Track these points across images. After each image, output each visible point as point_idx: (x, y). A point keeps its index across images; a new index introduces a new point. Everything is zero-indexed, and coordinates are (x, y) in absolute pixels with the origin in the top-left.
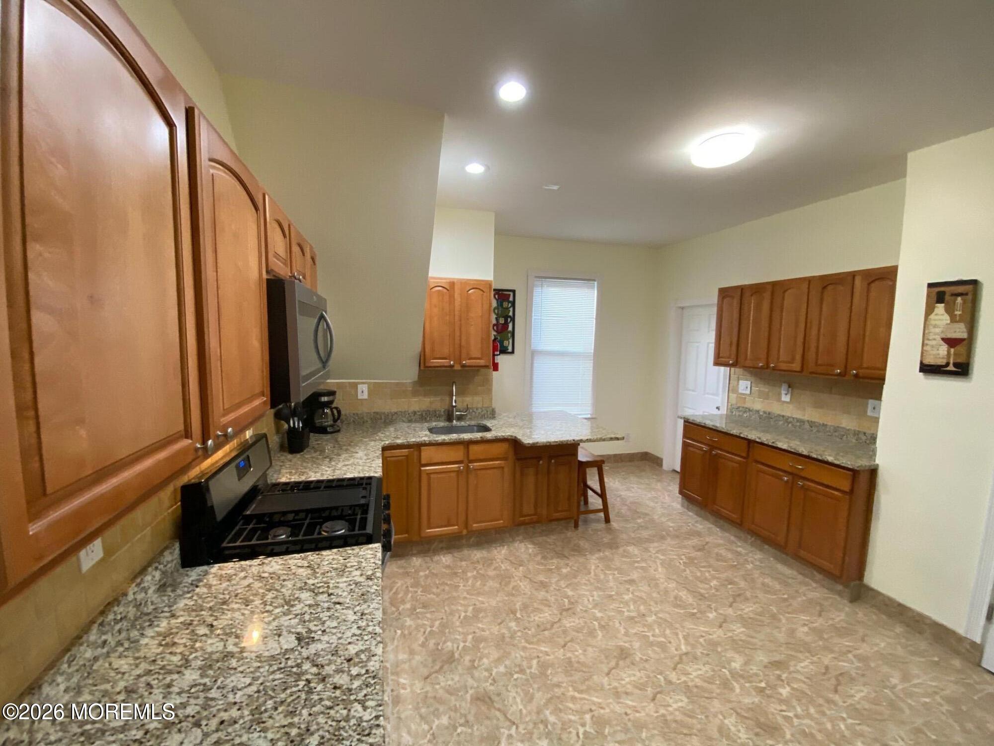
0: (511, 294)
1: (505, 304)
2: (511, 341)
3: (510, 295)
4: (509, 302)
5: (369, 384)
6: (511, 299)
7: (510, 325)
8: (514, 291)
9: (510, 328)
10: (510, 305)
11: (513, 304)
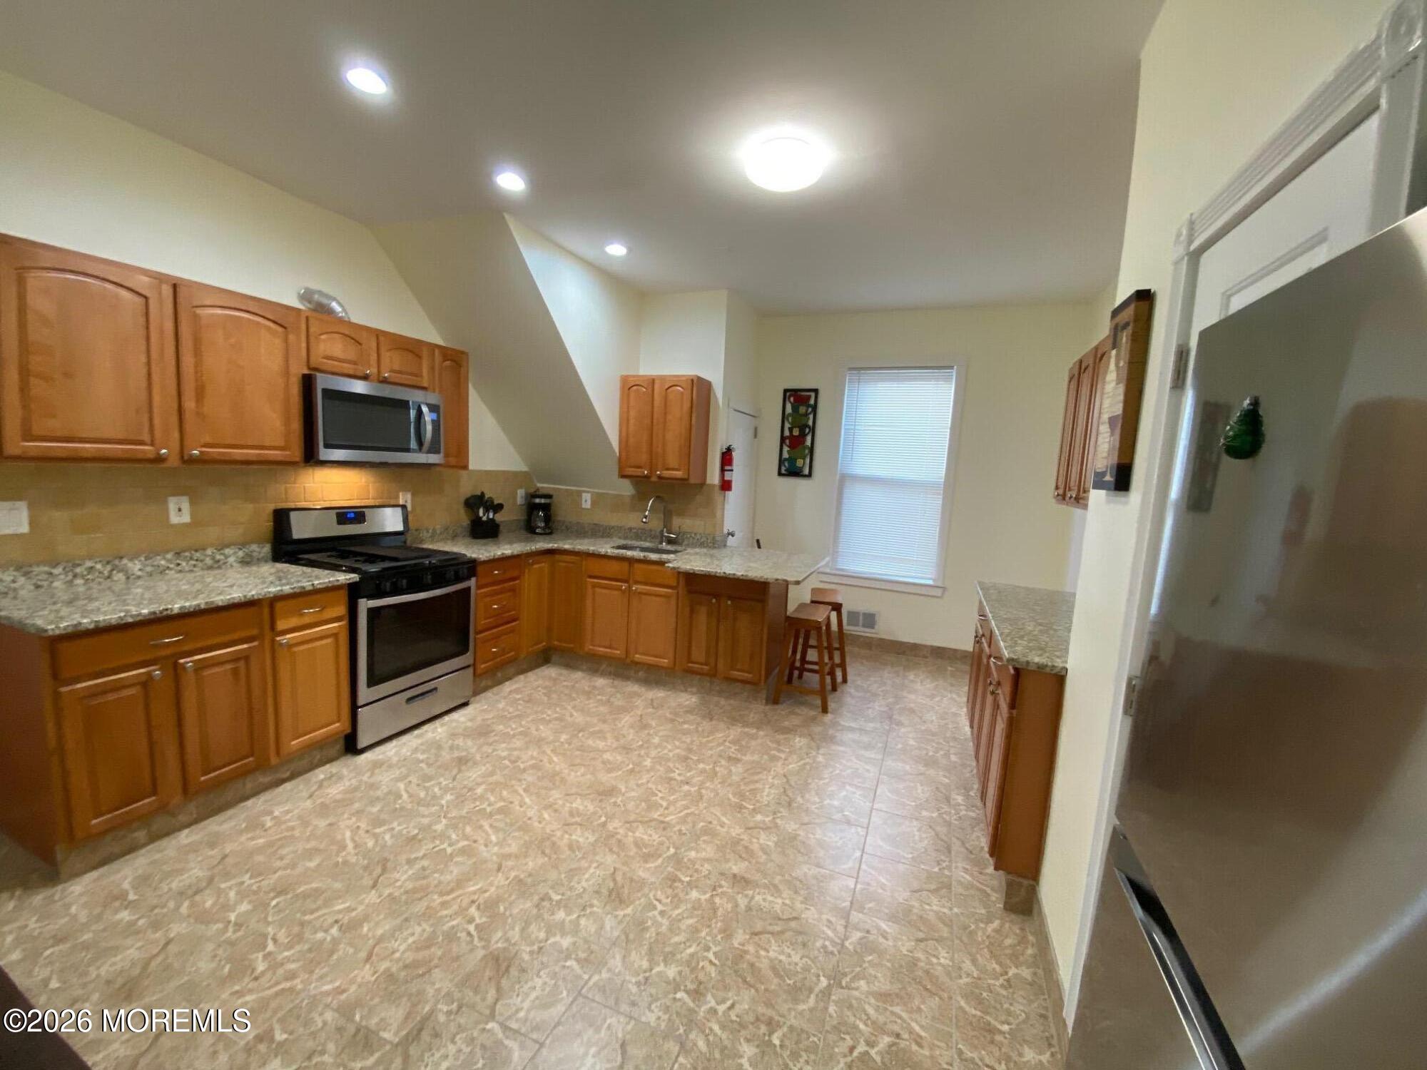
0: (813, 394)
1: (802, 410)
2: (808, 461)
3: (809, 397)
4: (809, 406)
5: (593, 494)
6: (812, 402)
7: (809, 439)
8: (816, 391)
9: (808, 443)
10: (810, 409)
11: (815, 408)
